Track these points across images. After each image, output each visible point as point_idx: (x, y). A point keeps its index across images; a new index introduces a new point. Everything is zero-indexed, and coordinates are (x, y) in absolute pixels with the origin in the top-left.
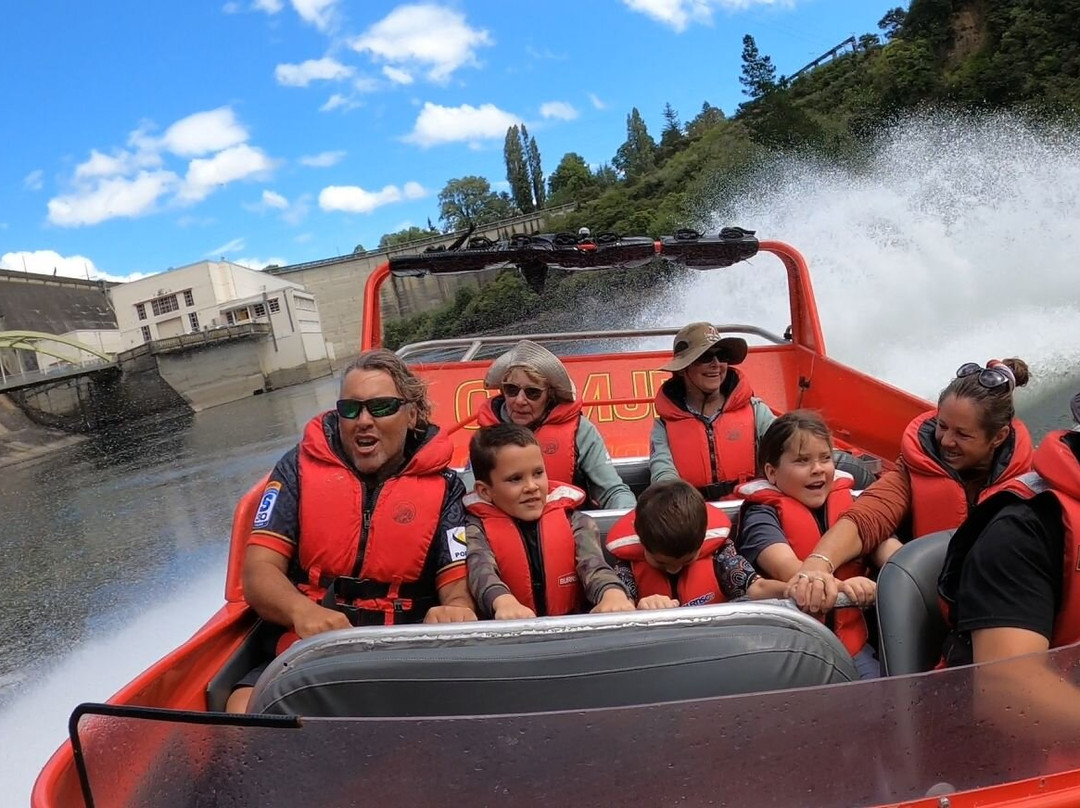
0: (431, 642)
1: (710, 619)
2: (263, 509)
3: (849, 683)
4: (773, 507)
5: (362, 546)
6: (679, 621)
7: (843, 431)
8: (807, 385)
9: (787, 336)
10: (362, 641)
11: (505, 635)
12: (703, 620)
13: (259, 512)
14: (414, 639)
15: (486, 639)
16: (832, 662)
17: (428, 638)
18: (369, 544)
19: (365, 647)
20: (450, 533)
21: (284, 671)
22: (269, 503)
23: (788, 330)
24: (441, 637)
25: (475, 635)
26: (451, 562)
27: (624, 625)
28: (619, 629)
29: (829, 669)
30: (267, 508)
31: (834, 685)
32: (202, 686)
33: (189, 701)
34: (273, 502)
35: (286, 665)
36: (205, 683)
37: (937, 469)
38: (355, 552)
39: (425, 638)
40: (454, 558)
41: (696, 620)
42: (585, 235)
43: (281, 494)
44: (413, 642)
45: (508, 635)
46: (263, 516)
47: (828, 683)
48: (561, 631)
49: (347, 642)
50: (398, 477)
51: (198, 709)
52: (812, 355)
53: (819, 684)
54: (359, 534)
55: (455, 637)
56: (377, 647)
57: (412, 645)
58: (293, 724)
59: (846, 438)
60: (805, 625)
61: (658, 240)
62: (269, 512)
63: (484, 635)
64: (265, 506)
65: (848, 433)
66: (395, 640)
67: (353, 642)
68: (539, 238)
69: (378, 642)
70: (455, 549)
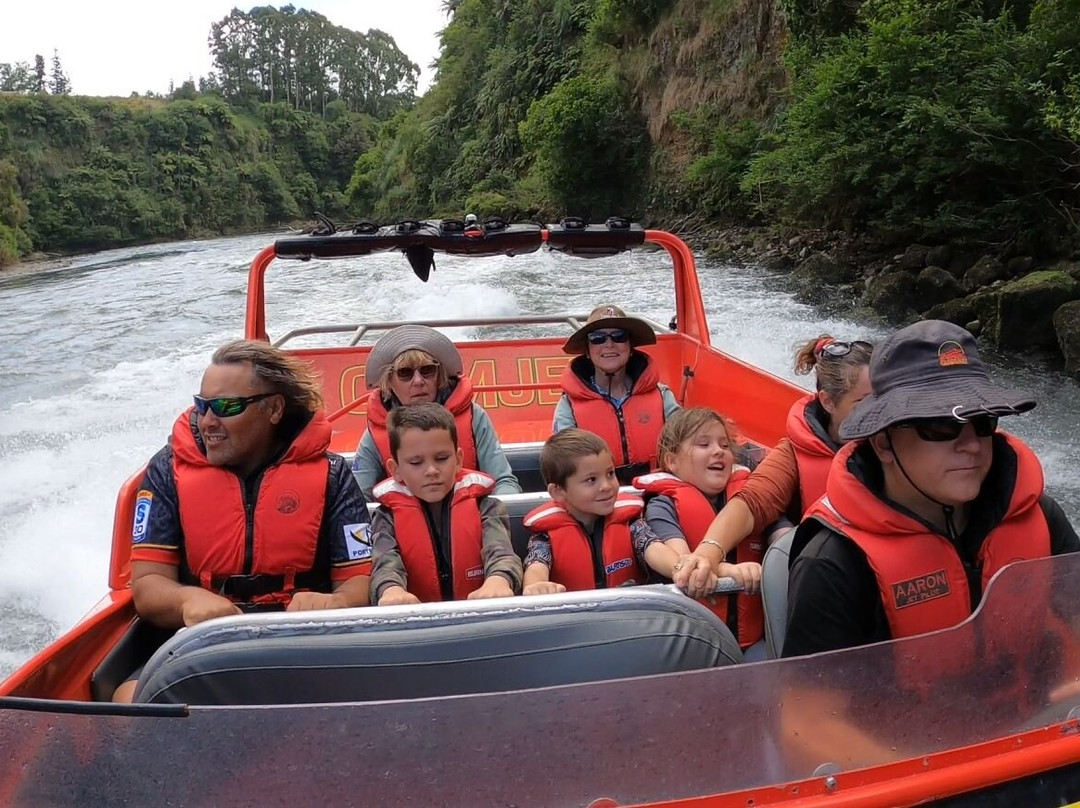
0: (317, 629)
1: (595, 604)
2: (139, 522)
3: (735, 666)
4: (670, 497)
5: (249, 541)
6: (565, 606)
8: (692, 374)
9: (673, 326)
10: (249, 628)
11: (392, 621)
12: (589, 605)
13: (135, 525)
14: (298, 626)
15: (372, 625)
16: (717, 646)
17: (315, 625)
18: (255, 539)
19: (250, 636)
20: (348, 529)
21: (169, 659)
22: (143, 515)
23: (674, 319)
24: (327, 624)
25: (361, 621)
26: (348, 560)
27: (511, 611)
28: (505, 615)
29: (716, 652)
30: (142, 520)
31: (720, 668)
32: (85, 678)
34: (147, 511)
35: (171, 653)
36: (90, 672)
37: (827, 451)
38: (242, 549)
39: (311, 624)
40: (351, 557)
41: (582, 605)
42: (472, 222)
43: (154, 503)
44: (299, 629)
45: (394, 621)
46: (140, 529)
47: (715, 666)
48: (447, 617)
49: (232, 630)
50: (278, 466)
52: (697, 344)
53: (706, 667)
54: (244, 530)
55: (341, 623)
56: (261, 635)
57: (299, 632)
58: (180, 713)
60: (691, 610)
61: (545, 228)
62: (144, 523)
63: (370, 622)
64: (140, 518)
66: (281, 627)
67: (239, 629)
68: (426, 224)
69: (264, 629)
70: (353, 547)
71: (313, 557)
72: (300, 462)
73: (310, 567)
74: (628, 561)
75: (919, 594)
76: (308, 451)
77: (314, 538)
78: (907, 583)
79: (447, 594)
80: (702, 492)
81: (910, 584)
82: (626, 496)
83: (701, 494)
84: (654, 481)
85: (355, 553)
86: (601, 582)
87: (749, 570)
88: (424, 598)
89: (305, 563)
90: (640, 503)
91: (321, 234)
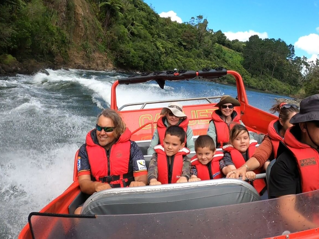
0: (134, 192)
1: (216, 184)
6: (207, 184)
7: (254, 127)
8: (243, 113)
10: (114, 192)
11: (156, 190)
12: (214, 184)
16: (253, 195)
18: (110, 165)
19: (115, 194)
20: (138, 161)
21: (91, 202)
23: (237, 97)
24: (137, 191)
25: (147, 190)
26: (139, 170)
27: (191, 186)
29: (252, 197)
33: (63, 211)
34: (80, 163)
35: (91, 200)
36: (68, 206)
38: (107, 168)
39: (132, 191)
40: (139, 169)
41: (212, 184)
42: (175, 71)
44: (129, 193)
47: (252, 201)
51: (66, 213)
52: (244, 104)
53: (249, 202)
54: (107, 163)
58: (94, 217)
59: (255, 129)
61: (197, 72)
65: (256, 127)
67: (111, 192)
68: (162, 72)
69: (119, 192)
70: (140, 166)
71: (128, 170)
72: (122, 142)
73: (127, 172)
74: (219, 173)
75: (307, 163)
76: (125, 139)
77: (127, 164)
78: (304, 160)
79: (170, 182)
80: (239, 151)
81: (305, 160)
82: (218, 153)
83: (239, 152)
84: (226, 148)
85: (140, 168)
86: (211, 178)
87: (250, 174)
88: (163, 183)
89: (125, 171)
90: (222, 155)
91: (131, 77)
